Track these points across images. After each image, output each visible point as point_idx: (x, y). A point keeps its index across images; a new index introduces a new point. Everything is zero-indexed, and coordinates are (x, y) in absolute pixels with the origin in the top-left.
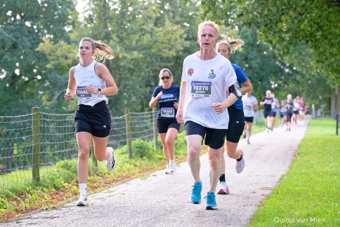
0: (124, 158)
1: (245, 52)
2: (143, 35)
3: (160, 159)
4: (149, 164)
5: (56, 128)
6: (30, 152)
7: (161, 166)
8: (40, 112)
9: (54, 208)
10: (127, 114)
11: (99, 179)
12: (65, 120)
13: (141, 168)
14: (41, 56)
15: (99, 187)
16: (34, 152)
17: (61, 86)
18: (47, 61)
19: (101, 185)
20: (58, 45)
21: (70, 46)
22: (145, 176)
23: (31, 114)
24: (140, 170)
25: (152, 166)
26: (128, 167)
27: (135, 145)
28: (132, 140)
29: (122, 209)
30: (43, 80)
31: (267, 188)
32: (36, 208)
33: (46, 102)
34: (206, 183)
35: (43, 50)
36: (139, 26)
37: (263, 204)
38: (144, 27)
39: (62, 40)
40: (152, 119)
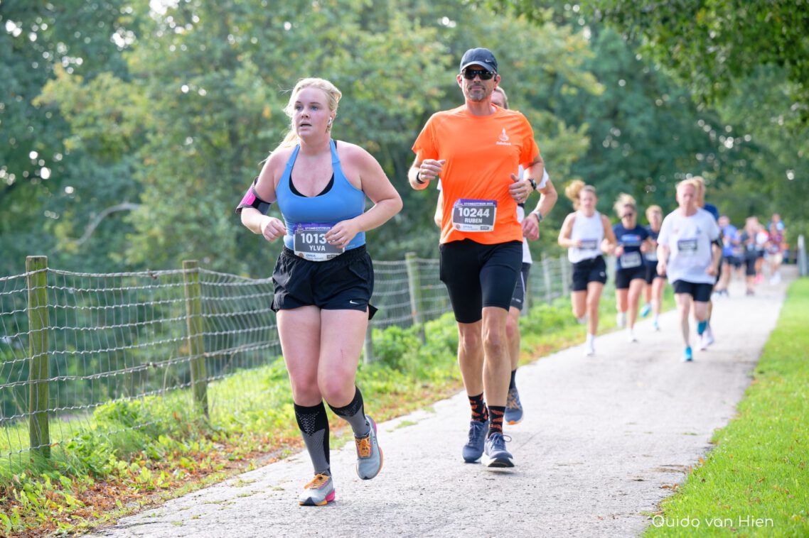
1: (609, 96)
3: (381, 392)
5: (94, 310)
6: (24, 379)
7: (384, 412)
8: (48, 268)
9: (91, 529)
11: (213, 450)
12: (117, 289)
14: (49, 115)
15: (213, 470)
16: (35, 377)
17: (108, 196)
18: (66, 129)
19: (218, 465)
20: (94, 84)
21: (127, 87)
22: (340, 440)
23: (24, 275)
30: (55, 182)
31: (674, 468)
32: (42, 532)
33: (66, 240)
35: (55, 102)
38: (332, 33)
39: (107, 71)
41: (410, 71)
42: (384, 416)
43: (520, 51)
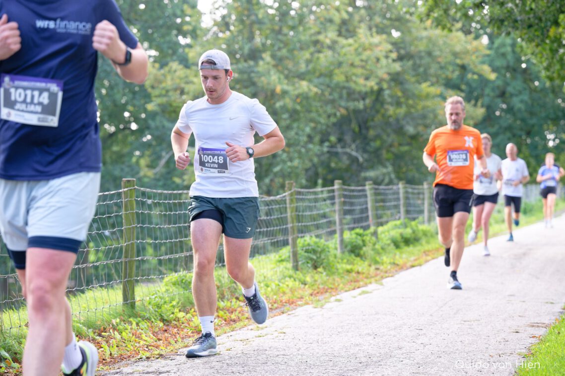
0: (284, 269)
1: (500, 83)
2: (319, 52)
3: (349, 272)
4: (328, 280)
5: (165, 215)
6: (119, 258)
7: (351, 285)
8: (136, 187)
9: (161, 356)
10: (289, 192)
11: (240, 306)
12: (180, 201)
13: (314, 288)
14: (137, 89)
15: (239, 320)
16: (126, 257)
18: (148, 97)
19: (243, 317)
20: (166, 69)
21: (188, 71)
22: (322, 302)
23: (120, 191)
24: (312, 291)
25: (334, 284)
26: (290, 286)
27: (304, 246)
28: (298, 237)
29: (281, 359)
30: (141, 132)
31: (539, 325)
32: (129, 356)
33: (146, 169)
34: (431, 315)
36: (311, 35)
37: (533, 352)
38: (321, 37)
39: (174, 61)
40: (333, 201)
41: (370, 62)
42: (350, 287)
43: (441, 50)
